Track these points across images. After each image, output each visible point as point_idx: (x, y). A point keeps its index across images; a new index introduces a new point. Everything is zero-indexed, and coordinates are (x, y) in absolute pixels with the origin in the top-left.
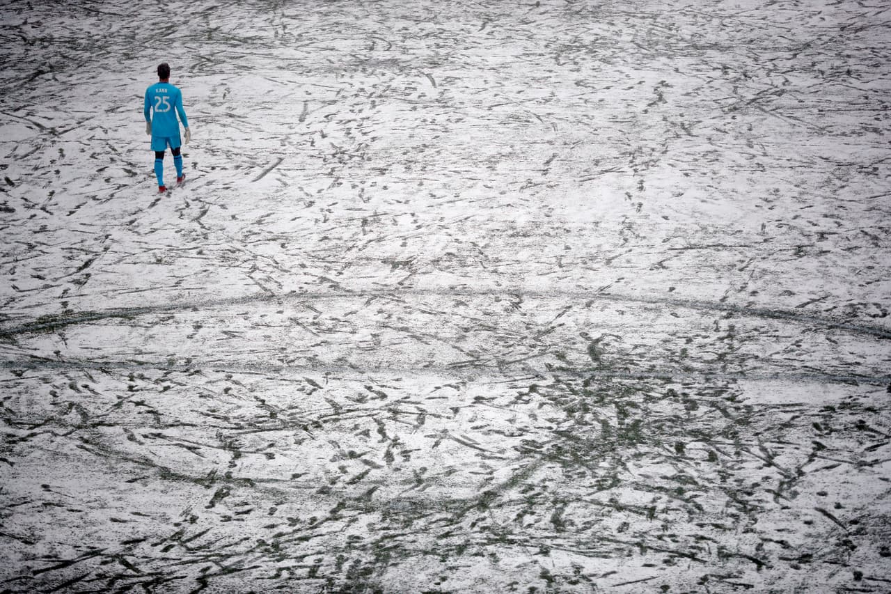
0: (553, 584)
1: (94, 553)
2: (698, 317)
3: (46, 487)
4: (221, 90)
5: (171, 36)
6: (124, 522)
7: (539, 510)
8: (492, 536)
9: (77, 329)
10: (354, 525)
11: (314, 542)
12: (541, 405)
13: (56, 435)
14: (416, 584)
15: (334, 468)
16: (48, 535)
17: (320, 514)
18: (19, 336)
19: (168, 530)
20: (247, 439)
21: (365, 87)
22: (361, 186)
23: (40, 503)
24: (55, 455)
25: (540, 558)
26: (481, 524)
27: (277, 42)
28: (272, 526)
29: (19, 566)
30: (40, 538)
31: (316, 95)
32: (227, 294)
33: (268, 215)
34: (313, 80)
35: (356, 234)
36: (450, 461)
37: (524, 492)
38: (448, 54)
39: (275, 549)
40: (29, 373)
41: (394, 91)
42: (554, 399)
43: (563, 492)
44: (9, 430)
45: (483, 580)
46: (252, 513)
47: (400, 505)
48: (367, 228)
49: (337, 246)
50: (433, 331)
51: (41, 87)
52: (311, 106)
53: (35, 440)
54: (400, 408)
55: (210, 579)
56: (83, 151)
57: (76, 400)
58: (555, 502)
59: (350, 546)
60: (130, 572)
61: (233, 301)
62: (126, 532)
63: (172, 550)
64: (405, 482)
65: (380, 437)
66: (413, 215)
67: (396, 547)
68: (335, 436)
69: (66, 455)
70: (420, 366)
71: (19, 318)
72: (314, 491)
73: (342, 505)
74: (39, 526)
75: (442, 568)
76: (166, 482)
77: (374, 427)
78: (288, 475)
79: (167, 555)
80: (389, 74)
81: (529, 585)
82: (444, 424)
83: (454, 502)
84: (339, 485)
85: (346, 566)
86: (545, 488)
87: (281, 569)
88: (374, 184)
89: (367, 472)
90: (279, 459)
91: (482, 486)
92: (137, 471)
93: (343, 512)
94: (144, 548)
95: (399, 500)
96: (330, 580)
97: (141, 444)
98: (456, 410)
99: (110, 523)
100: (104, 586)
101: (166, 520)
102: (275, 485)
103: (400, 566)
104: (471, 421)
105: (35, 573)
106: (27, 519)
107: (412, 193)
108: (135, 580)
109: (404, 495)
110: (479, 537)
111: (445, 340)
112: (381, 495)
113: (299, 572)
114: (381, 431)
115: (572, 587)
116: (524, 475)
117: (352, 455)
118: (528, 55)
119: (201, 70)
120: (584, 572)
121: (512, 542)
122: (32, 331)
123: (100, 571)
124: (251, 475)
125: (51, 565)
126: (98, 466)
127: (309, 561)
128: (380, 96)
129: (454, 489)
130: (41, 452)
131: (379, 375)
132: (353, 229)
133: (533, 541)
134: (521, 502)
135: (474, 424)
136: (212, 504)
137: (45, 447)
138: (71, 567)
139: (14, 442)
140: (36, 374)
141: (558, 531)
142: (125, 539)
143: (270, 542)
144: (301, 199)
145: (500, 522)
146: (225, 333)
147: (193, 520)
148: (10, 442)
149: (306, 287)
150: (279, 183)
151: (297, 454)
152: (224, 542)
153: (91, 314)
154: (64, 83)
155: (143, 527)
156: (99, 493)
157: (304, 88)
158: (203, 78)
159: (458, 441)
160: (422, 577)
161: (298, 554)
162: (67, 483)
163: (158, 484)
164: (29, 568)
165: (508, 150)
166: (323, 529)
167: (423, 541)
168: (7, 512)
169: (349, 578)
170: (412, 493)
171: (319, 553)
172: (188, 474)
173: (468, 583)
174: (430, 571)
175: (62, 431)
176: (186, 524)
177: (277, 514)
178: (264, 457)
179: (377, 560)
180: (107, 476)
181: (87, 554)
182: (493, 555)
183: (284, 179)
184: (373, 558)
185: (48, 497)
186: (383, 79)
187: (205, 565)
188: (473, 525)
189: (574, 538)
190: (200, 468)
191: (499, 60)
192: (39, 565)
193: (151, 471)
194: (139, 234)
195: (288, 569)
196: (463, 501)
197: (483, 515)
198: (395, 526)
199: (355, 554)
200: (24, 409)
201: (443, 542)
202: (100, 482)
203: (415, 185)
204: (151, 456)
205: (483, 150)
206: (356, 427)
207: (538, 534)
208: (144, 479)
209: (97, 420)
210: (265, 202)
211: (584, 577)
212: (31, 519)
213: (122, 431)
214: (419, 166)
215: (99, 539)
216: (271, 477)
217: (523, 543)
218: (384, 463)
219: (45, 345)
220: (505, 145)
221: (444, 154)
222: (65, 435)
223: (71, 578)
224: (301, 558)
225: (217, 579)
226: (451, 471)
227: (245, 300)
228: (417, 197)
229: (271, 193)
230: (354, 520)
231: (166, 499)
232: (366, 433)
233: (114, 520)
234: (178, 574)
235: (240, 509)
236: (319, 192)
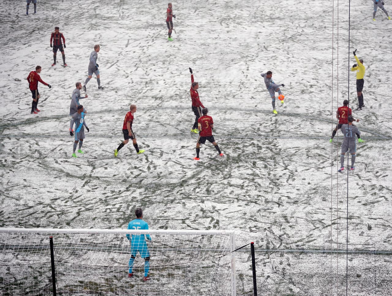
0: (205, 213)
1: (40, 203)
2: (265, 116)
3: (25, 180)
4: (98, 36)
5: (82, 17)
6: (52, 192)
7: (202, 187)
8: (184, 196)
9: (40, 123)
10: (134, 193)
11: (119, 199)
12: (205, 149)
13: (30, 161)
14: (155, 214)
15: (129, 172)
16: (25, 198)
17: (122, 189)
18: (19, 126)
19: (67, 195)
20: (98, 163)
21: (150, 34)
22: (146, 70)
23: (22, 186)
24: (29, 169)
25: (201, 204)
26: (180, 192)
27: (120, 18)
28: (105, 194)
29: (14, 208)
30: (22, 198)
31: (133, 37)
32: (95, 110)
33: (112, 81)
34: (132, 32)
35: (143, 87)
36: (171, 170)
37: (197, 180)
38: (181, 22)
39: (105, 202)
40: (21, 139)
41: (161, 35)
42: (210, 147)
43: (211, 180)
44: (13, 160)
45: (180, 212)
46: (98, 189)
47: (152, 186)
48: (147, 85)
49: (136, 92)
50: (168, 122)
51: (34, 36)
52: (130, 41)
53: (22, 163)
54: (154, 150)
55: (81, 213)
56: (47, 59)
57: (38, 149)
58: (208, 184)
59: (132, 201)
60: (53, 210)
61: (97, 112)
62: (52, 196)
63: (68, 202)
64: (154, 177)
65: (146, 161)
66: (164, 80)
67: (149, 201)
68: (130, 161)
69: (33, 168)
70: (163, 135)
71: (20, 119)
72: (121, 181)
73: (130, 186)
74: (22, 194)
75: (165, 208)
76: (68, 178)
77: (144, 157)
78: (112, 175)
79: (66, 204)
80: (159, 29)
81: (196, 214)
82: (170, 156)
83: (171, 184)
84: (130, 178)
85: (130, 208)
86: (204, 178)
87: (107, 209)
88: (151, 69)
89: (140, 174)
90: (109, 170)
91: (182, 178)
92: (58, 174)
93: (131, 188)
94: (59, 202)
95: (151, 184)
96: (124, 213)
97: (60, 164)
98: (174, 151)
99: (47, 193)
100: (43, 216)
101: (66, 191)
102: (107, 179)
103: (150, 207)
104: (179, 155)
105: (19, 211)
106: (17, 192)
107: (164, 72)
108: (55, 213)
109: (153, 182)
110: (179, 197)
111: (172, 126)
112: (145, 182)
113: (113, 210)
114: (147, 159)
115: (211, 214)
116: (198, 174)
117: (136, 168)
118: (210, 22)
119: (92, 29)
120: (216, 209)
121: (191, 198)
122: (24, 124)
123: (42, 210)
124: (98, 175)
125: (25, 208)
126: (44, 172)
127: (117, 206)
128: (156, 37)
129: (171, 180)
130: (24, 168)
131: (147, 139)
132: (142, 86)
133: (199, 198)
134: (196, 184)
135: (181, 156)
136: (84, 186)
137: (25, 166)
138: (32, 209)
139: (15, 164)
140: (24, 139)
141: (208, 194)
142: (52, 198)
143: (104, 199)
144: (124, 75)
145: (187, 191)
146: (93, 124)
147: (77, 191)
148: (13, 164)
149: (123, 107)
150: (117, 69)
151: (116, 167)
152: (87, 199)
153: (46, 117)
154: (42, 34)
155: (59, 194)
156: (44, 182)
157: (128, 35)
158: (92, 31)
159: (174, 162)
160: (157, 211)
161: (114, 203)
162: (33, 179)
163: (65, 179)
164: (17, 209)
165: (200, 56)
166: (123, 195)
167: (159, 198)
168: (11, 189)
169: (131, 212)
170: (156, 181)
171: (121, 203)
172: (76, 175)
173: (174, 213)
174: (161, 209)
175: (32, 160)
176: (74, 193)
177: (107, 189)
178: (104, 169)
179: (142, 206)
180: (47, 176)
181: (38, 204)
182: (184, 203)
183: (119, 68)
184: (140, 205)
185: (25, 183)
186: (157, 31)
187: (80, 208)
188: (178, 192)
189: (214, 197)
190: (80, 173)
191: (200, 24)
192: (21, 208)
193: (63, 174)
194: (64, 88)
195: (109, 209)
196: (174, 184)
197: (181, 189)
198: (149, 193)
199: (134, 203)
200: (19, 152)
201: (166, 199)
202: (44, 178)
203: (166, 69)
204: (63, 169)
205: (192, 56)
206: (138, 158)
207: (201, 195)
208: (60, 177)
209: (44, 156)
210: (111, 76)
211: (216, 210)
212: (19, 192)
213: (53, 160)
214: (168, 62)
215: (43, 198)
216: (106, 176)
217: (195, 199)
218: (147, 170)
219: (28, 129)
220: (200, 54)
221: (177, 58)
222: (33, 161)
223: (32, 213)
224: (114, 205)
225: (84, 212)
226: (171, 173)
227: (101, 112)
228: (166, 74)
229: (113, 73)
230: (134, 191)
231: (67, 184)
232: (141, 160)
233: (49, 192)
234: (70, 211)
235: (94, 187)
236: (131, 72)
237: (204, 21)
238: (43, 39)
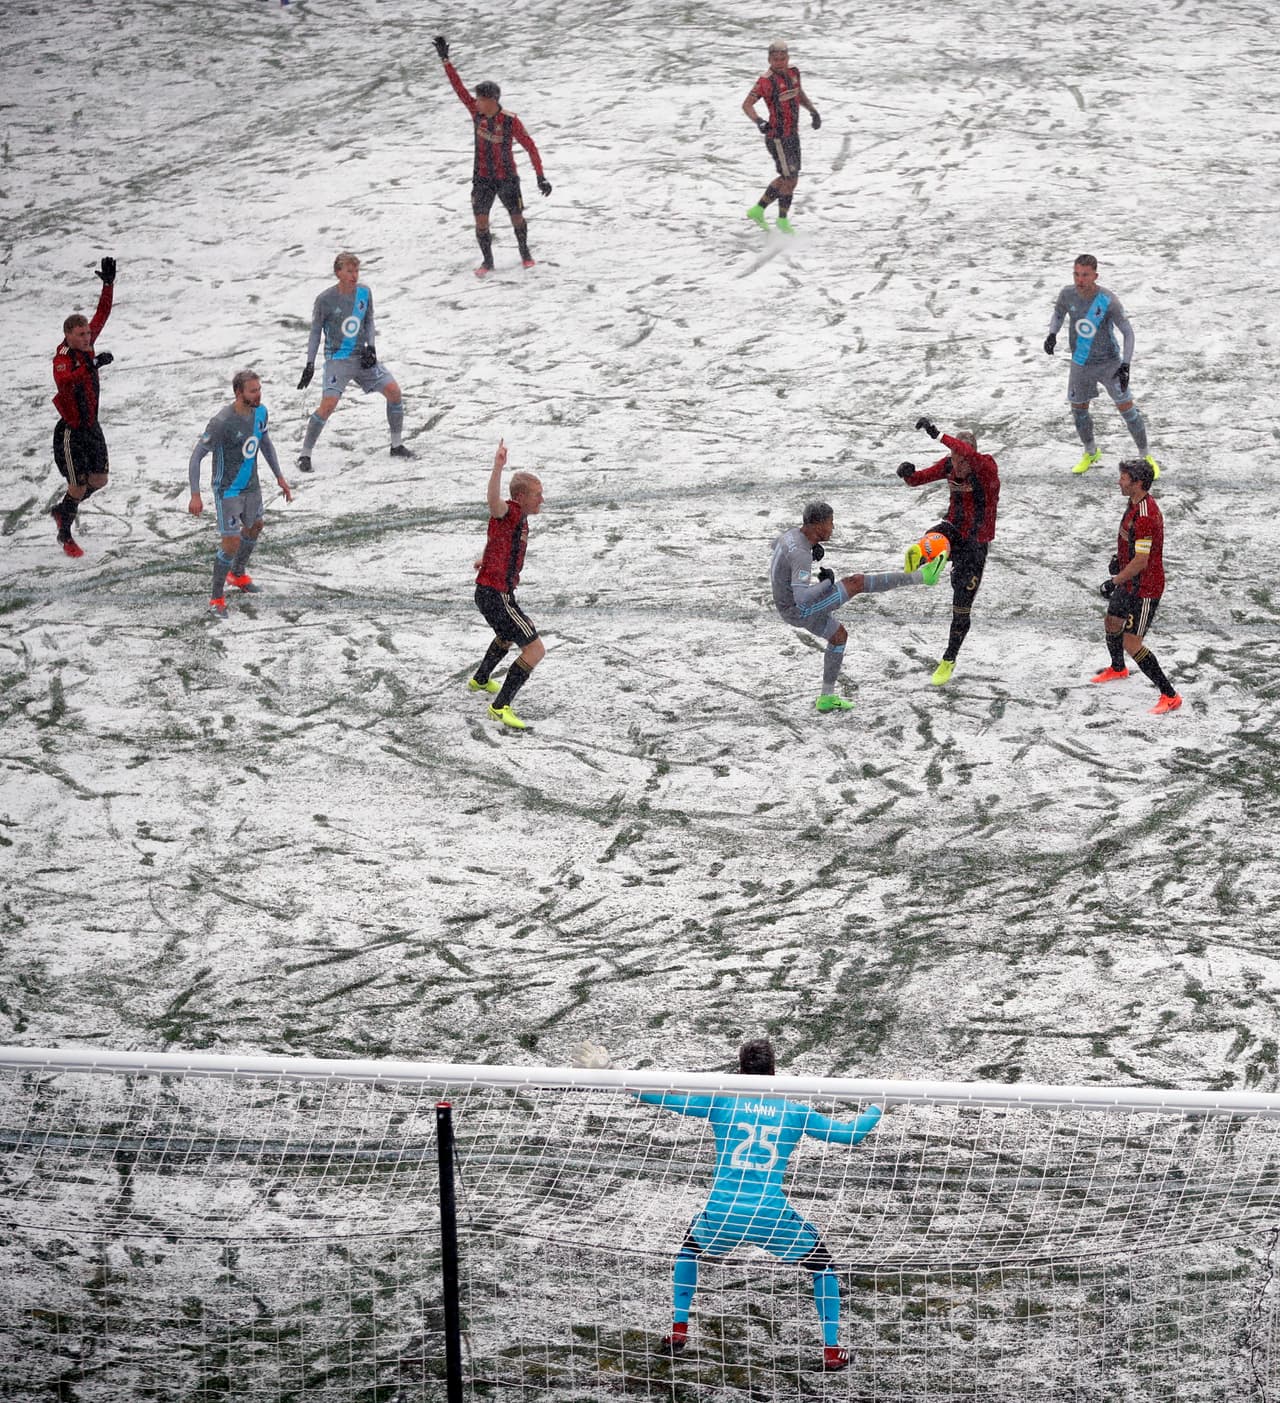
0: (1206, 1007)
1: (395, 937)
3: (320, 819)
4: (698, 113)
5: (619, 17)
6: (452, 883)
7: (1193, 874)
8: (1105, 920)
9: (402, 540)
10: (860, 896)
11: (784, 925)
12: (1216, 686)
13: (345, 727)
14: (960, 1004)
15: (832, 793)
16: (318, 904)
17: (800, 877)
18: (299, 551)
19: (526, 899)
20: (682, 739)
21: (956, 110)
22: (932, 287)
23: (307, 848)
24: (342, 763)
25: (1187, 960)
26: (1086, 898)
27: (807, 28)
28: (714, 896)
29: (263, 957)
30: (302, 909)
31: (869, 124)
32: (671, 480)
33: (760, 339)
34: (865, 95)
35: (914, 373)
36: (1041, 785)
37: (1173, 840)
38: (1112, 51)
39: (714, 937)
40: (309, 617)
41: (1009, 116)
42: (1241, 676)
43: (1240, 843)
44: (267, 717)
45: (1081, 999)
46: (679, 872)
47: (945, 863)
48: (934, 364)
49: (877, 394)
50: (1034, 550)
51: (382, 107)
52: (856, 144)
53: (310, 737)
54: (962, 688)
55: (595, 988)
56: (443, 221)
57: (387, 666)
58: (1223, 861)
59: (848, 935)
60: (455, 972)
61: (682, 493)
62: (454, 901)
63: (532, 935)
64: (960, 821)
65: (920, 740)
66: (1020, 340)
67: (928, 937)
68: (840, 736)
69: (361, 763)
70: (1006, 612)
71: (302, 519)
72: (794, 834)
73: (840, 861)
74: (303, 887)
75: (1008, 976)
76: (532, 815)
77: (913, 722)
78: (749, 806)
79: (521, 943)
80: (1002, 85)
81: (1162, 1009)
82: (1039, 717)
83: (1043, 857)
84: (840, 824)
85: (838, 969)
86: (1208, 834)
87: (721, 973)
88: (955, 284)
89: (890, 804)
90: (736, 778)
91: (1095, 831)
92: (484, 793)
93: (842, 873)
94: (484, 930)
95: (943, 852)
96: (806, 994)
97: (495, 745)
98: (1062, 694)
99: (426, 885)
100: (408, 998)
101: (523, 878)
102: (724, 824)
103: (936, 971)
104: (1087, 713)
105: (289, 970)
106: (284, 876)
107: (1022, 301)
108: (463, 986)
109: (953, 845)
110: (1080, 921)
111: (1055, 567)
112: (913, 843)
113: (753, 978)
114: (924, 729)
115: (1238, 1011)
116: (1173, 813)
117: (868, 772)
118: (1254, 53)
119: (666, 78)
120: (1264, 986)
121: (1138, 931)
122: (323, 542)
123: (403, 971)
124: (684, 804)
125: (317, 957)
126: (415, 784)
127: (774, 960)
128: (983, 125)
129: (1044, 835)
130: (318, 757)
131: (930, 628)
132: (910, 365)
133: (1177, 931)
134: (1164, 859)
135: (1092, 719)
136: (610, 855)
137: (325, 748)
138: (352, 962)
139: (273, 739)
140: (321, 618)
141: (1224, 912)
142: (451, 914)
143: (706, 924)
144: (822, 310)
145: (1121, 895)
146: (663, 549)
147: (574, 882)
148: (265, 739)
149: (814, 468)
150: (784, 281)
151: (769, 768)
152: (625, 923)
153: (431, 512)
154: (422, 100)
155: (485, 892)
156: (413, 832)
157: (848, 110)
158: (670, 90)
159: (1062, 748)
160: (972, 991)
161: (754, 946)
162: (357, 814)
163: (517, 818)
164: (279, 961)
165: (1204, 223)
166: (802, 904)
167: (980, 927)
168: (250, 861)
169: (841, 990)
170: (969, 842)
171: (793, 945)
172: (572, 800)
173: (1054, 1002)
174: (988, 980)
175: (357, 720)
176: (561, 890)
177: (723, 874)
178: (710, 773)
179: (894, 961)
180: (430, 802)
181: (383, 938)
182: (1103, 953)
183: (794, 274)
184: (887, 956)
185: (324, 836)
186: (990, 94)
187: (587, 963)
188: (1073, 899)
189: (1251, 926)
190: (596, 791)
191: (1203, 62)
192: (297, 956)
193: (510, 793)
194: (526, 370)
195: (734, 972)
196: (1059, 857)
197: (1091, 882)
198: (933, 899)
199: (855, 948)
200: (295, 681)
201: (1015, 929)
202: (417, 812)
203: (1028, 287)
204: (509, 768)
205: (1159, 224)
206: (880, 721)
207: (1188, 917)
208: (492, 810)
209: (420, 702)
210: (757, 315)
211: (1262, 995)
212: (293, 876)
213: (463, 722)
214: (1040, 252)
215: (406, 913)
216: (719, 808)
217: (1158, 934)
218: (923, 787)
219: (342, 568)
220: (1200, 215)
221: (1087, 230)
222: (363, 728)
223: (351, 981)
224: (758, 954)
225: (607, 988)
226: (1042, 802)
227: (704, 490)
228: (1028, 308)
229: (769, 298)
230: (860, 888)
231: (529, 844)
232: (897, 733)
233: (437, 881)
234: (539, 979)
235: (659, 865)
236: (856, 296)
237: (1225, 49)
238: (423, 122)
